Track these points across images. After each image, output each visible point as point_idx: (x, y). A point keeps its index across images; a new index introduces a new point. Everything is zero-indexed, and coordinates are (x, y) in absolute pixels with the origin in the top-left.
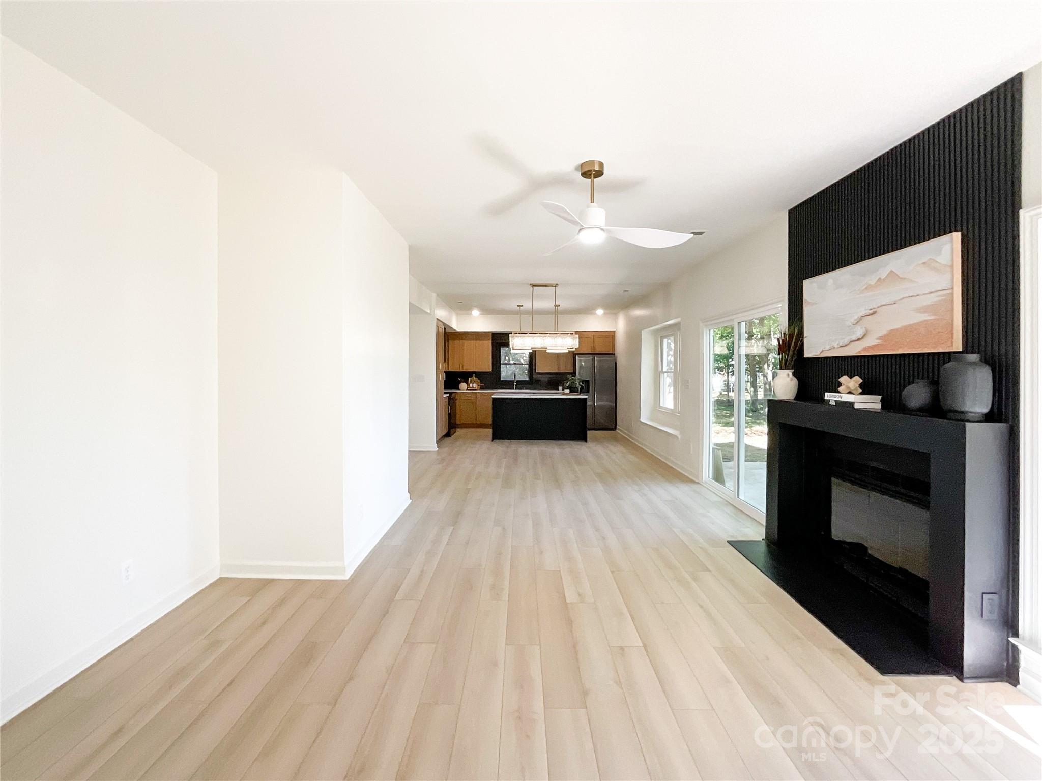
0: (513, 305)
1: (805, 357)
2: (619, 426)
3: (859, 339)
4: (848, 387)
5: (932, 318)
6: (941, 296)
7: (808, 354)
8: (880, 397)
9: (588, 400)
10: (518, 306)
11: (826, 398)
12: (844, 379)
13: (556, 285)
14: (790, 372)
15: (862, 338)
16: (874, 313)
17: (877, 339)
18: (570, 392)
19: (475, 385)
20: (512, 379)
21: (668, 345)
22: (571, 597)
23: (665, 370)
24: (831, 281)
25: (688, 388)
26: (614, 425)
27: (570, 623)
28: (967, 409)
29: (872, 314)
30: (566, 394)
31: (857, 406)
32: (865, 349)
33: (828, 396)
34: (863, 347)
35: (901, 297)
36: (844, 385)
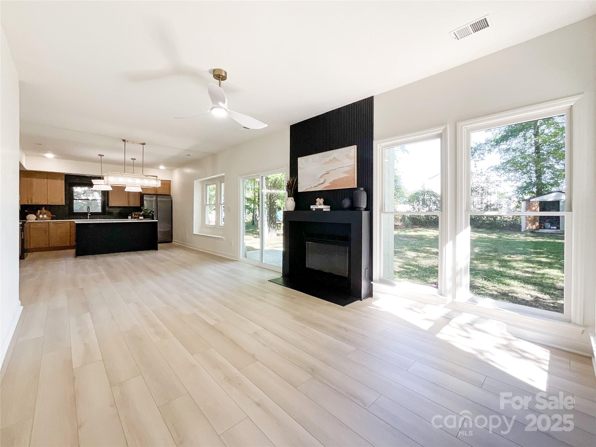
0: (94, 154)
1: (298, 191)
2: (175, 239)
3: (322, 184)
4: (320, 203)
5: (348, 175)
6: (351, 167)
7: (300, 190)
8: (330, 206)
9: (158, 222)
10: (99, 155)
11: (311, 208)
12: (318, 200)
13: (144, 144)
14: (292, 198)
15: (323, 183)
16: (328, 173)
17: (329, 183)
18: (144, 218)
19: (45, 216)
20: (85, 211)
21: (211, 190)
22: (212, 322)
23: (208, 203)
24: (310, 159)
25: (230, 211)
26: (171, 239)
27: (221, 333)
28: (362, 207)
29: (327, 173)
30: (141, 220)
31: (324, 210)
32: (325, 188)
33: (312, 207)
34: (324, 187)
35: (338, 167)
36: (318, 202)
